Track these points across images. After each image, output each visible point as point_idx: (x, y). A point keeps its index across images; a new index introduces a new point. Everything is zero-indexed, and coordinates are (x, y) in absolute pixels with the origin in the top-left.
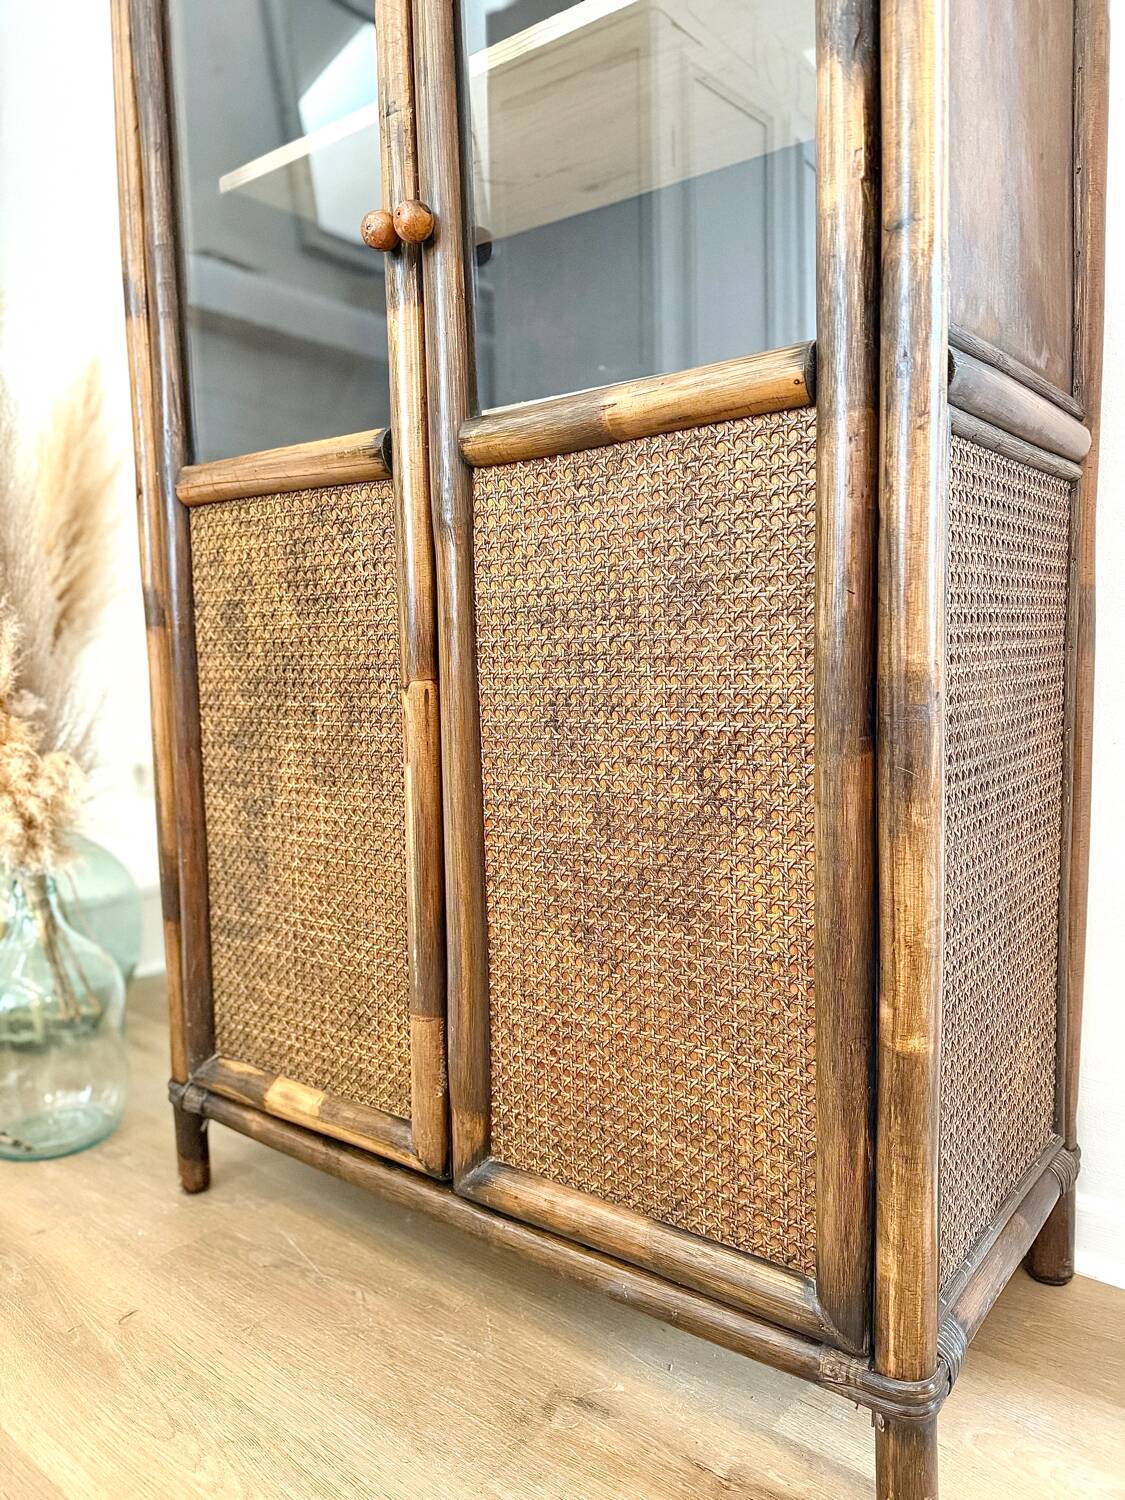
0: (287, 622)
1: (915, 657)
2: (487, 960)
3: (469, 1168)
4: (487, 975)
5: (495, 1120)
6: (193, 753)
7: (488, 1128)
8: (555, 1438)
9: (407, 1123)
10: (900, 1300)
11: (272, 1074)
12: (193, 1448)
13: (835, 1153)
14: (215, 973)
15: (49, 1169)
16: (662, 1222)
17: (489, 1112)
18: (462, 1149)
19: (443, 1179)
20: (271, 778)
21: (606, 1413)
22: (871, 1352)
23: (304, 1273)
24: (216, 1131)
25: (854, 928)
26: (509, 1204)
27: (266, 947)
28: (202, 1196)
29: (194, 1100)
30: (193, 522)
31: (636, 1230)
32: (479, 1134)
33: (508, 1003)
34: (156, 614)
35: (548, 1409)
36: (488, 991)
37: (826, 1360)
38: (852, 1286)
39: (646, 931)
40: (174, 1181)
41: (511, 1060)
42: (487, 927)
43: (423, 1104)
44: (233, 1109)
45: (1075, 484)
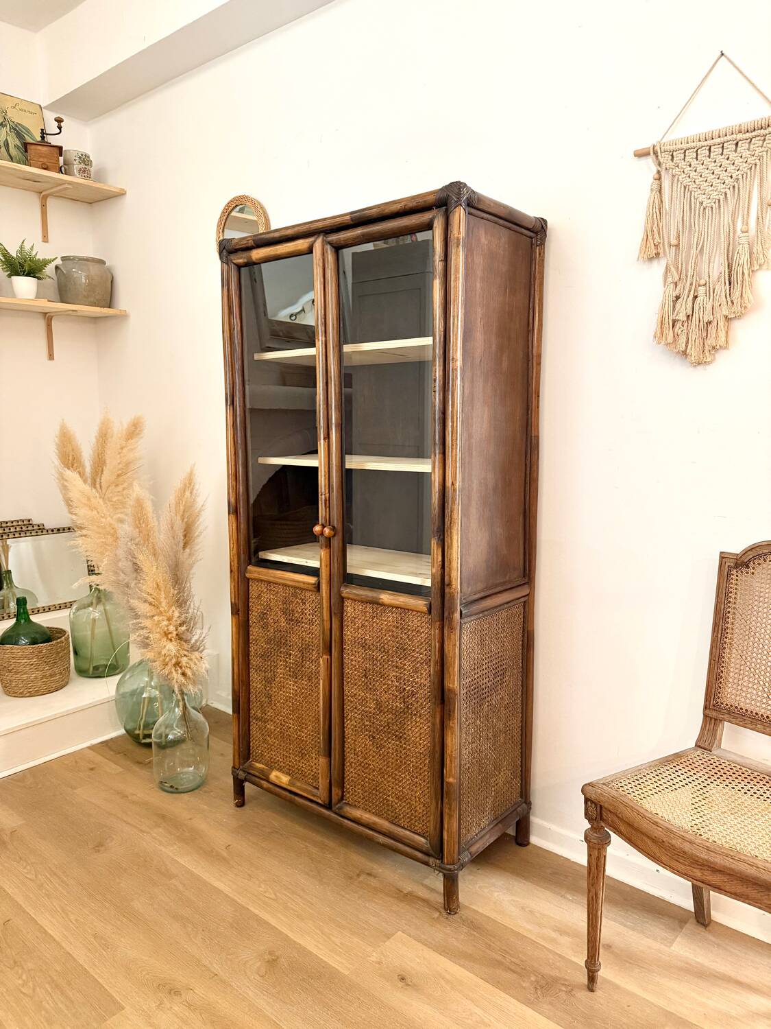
0: (283, 624)
1: (451, 686)
2: (344, 742)
3: (337, 804)
4: (344, 746)
5: (345, 790)
6: (247, 658)
7: (343, 792)
8: (359, 882)
9: (318, 789)
10: (448, 844)
11: (272, 769)
12: (257, 882)
13: (433, 806)
14: (251, 732)
15: (185, 796)
16: (391, 822)
17: (343, 787)
18: (334, 800)
19: (329, 806)
20: (274, 672)
21: (375, 877)
22: (442, 858)
23: (282, 835)
24: (247, 785)
25: (438, 748)
26: (348, 815)
27: (270, 726)
28: (243, 808)
29: (242, 775)
30: (250, 584)
31: (384, 824)
32: (340, 794)
33: (350, 757)
34: (235, 611)
35: (358, 875)
36: (344, 751)
37: (431, 860)
38: (436, 840)
39: (390, 740)
40: (232, 803)
41: (350, 773)
42: (344, 732)
43: (323, 783)
44: (257, 780)
45: (525, 602)
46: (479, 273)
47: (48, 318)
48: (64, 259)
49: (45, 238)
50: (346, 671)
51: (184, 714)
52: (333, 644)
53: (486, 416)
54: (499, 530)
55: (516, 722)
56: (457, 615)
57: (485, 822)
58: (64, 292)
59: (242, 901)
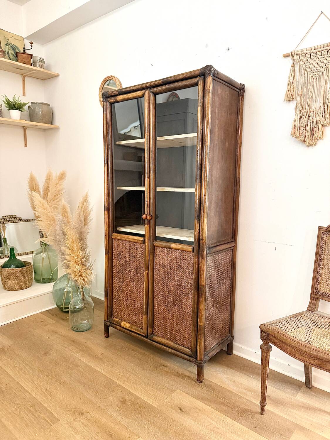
0: (128, 258)
1: (202, 283)
2: (154, 308)
3: (150, 335)
4: (154, 310)
5: (154, 329)
6: (111, 273)
7: (153, 330)
8: (160, 369)
9: (142, 329)
10: (199, 352)
11: (122, 321)
12: (116, 369)
13: (193, 335)
14: (113, 305)
15: (83, 333)
16: (174, 343)
17: (153, 328)
18: (149, 333)
19: (147, 337)
20: (124, 279)
21: (167, 367)
22: (196, 358)
23: (125, 349)
24: (110, 328)
25: (196, 311)
26: (155, 340)
27: (122, 302)
28: (108, 338)
29: (108, 324)
30: (114, 241)
31: (172, 344)
32: (152, 330)
33: (157, 315)
34: (107, 253)
35: (159, 366)
36: (154, 312)
37: (192, 359)
38: (194, 350)
39: (174, 307)
40: (103, 336)
41: (156, 321)
42: (154, 304)
43: (144, 326)
44: (115, 325)
45: (233, 249)
46: (217, 105)
47: (25, 129)
48: (32, 103)
49: (24, 94)
50: (155, 277)
51: (83, 297)
52: (150, 266)
53: (218, 167)
54: (223, 217)
55: (228, 301)
56: (205, 253)
57: (215, 343)
58: (32, 117)
59: (109, 376)
